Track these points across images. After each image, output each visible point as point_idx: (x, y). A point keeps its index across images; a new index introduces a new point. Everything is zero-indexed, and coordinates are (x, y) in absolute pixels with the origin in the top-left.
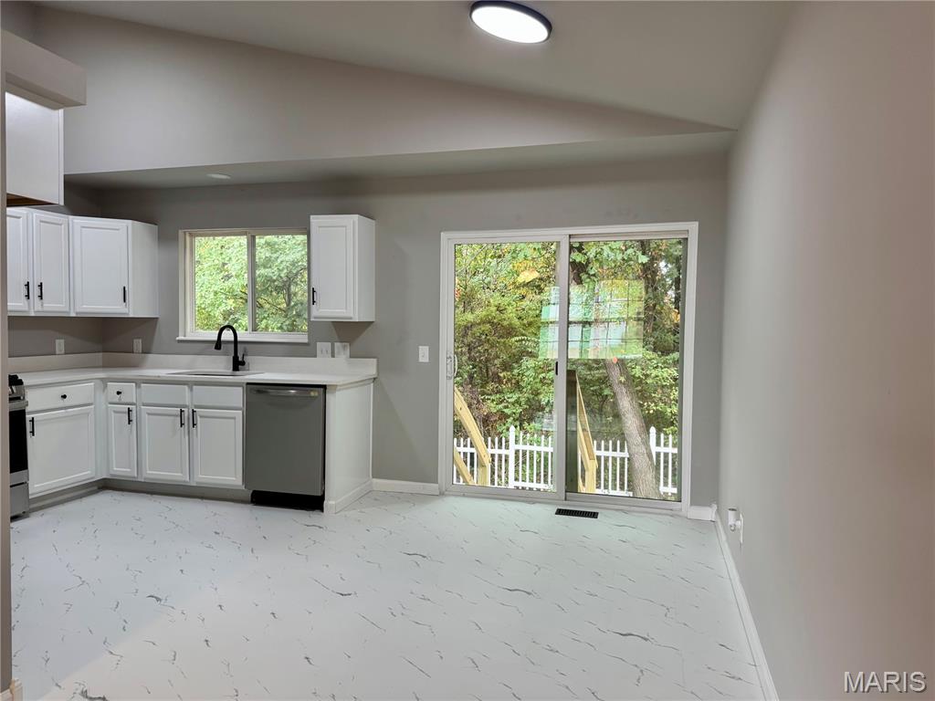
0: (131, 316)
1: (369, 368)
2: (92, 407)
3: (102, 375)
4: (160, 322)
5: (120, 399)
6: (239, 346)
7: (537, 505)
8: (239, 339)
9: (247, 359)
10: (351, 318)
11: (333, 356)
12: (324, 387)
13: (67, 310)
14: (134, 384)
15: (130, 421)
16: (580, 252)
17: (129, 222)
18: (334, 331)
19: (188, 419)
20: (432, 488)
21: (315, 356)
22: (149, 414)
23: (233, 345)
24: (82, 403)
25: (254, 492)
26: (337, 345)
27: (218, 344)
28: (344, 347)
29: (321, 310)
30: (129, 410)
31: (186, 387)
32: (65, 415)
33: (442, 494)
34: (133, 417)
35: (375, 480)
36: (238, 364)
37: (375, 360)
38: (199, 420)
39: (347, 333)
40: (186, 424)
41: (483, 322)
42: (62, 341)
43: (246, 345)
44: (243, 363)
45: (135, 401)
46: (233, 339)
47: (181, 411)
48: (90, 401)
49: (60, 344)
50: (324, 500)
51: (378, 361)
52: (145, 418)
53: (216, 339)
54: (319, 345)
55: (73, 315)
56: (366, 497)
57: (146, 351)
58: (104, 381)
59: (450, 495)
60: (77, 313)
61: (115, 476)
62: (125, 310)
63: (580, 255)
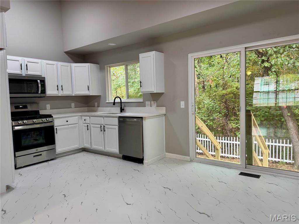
0: (91, 95)
1: (163, 110)
2: (78, 124)
3: (80, 114)
4: (102, 97)
5: (85, 122)
6: (122, 104)
7: (232, 169)
8: (122, 101)
9: (125, 108)
10: (153, 92)
11: (151, 106)
12: (142, 118)
13: (71, 93)
14: (89, 117)
15: (88, 129)
16: (268, 62)
17: (89, 64)
18: (151, 97)
19: (103, 129)
20: (187, 158)
21: (145, 107)
22: (93, 127)
23: (120, 104)
24: (74, 123)
25: (123, 155)
26: (152, 102)
27: (114, 103)
28: (154, 103)
29: (143, 89)
30: (88, 126)
31: (102, 118)
32: (68, 127)
33: (191, 161)
34: (89, 128)
35: (166, 153)
36: (122, 110)
37: (165, 107)
38: (106, 129)
39: (155, 97)
40: (103, 130)
41: (229, 94)
42: (74, 104)
43: (125, 104)
44: (123, 110)
45: (89, 123)
46: (120, 101)
47: (101, 126)
48: (77, 123)
49: (73, 105)
50: (143, 160)
51: (166, 108)
52: (92, 128)
53: (113, 102)
54: (146, 102)
55: (74, 95)
56: (162, 160)
57: (98, 106)
58: (81, 116)
59: (194, 162)
60: (75, 95)
61: (85, 147)
62: (89, 93)
63: (268, 63)
